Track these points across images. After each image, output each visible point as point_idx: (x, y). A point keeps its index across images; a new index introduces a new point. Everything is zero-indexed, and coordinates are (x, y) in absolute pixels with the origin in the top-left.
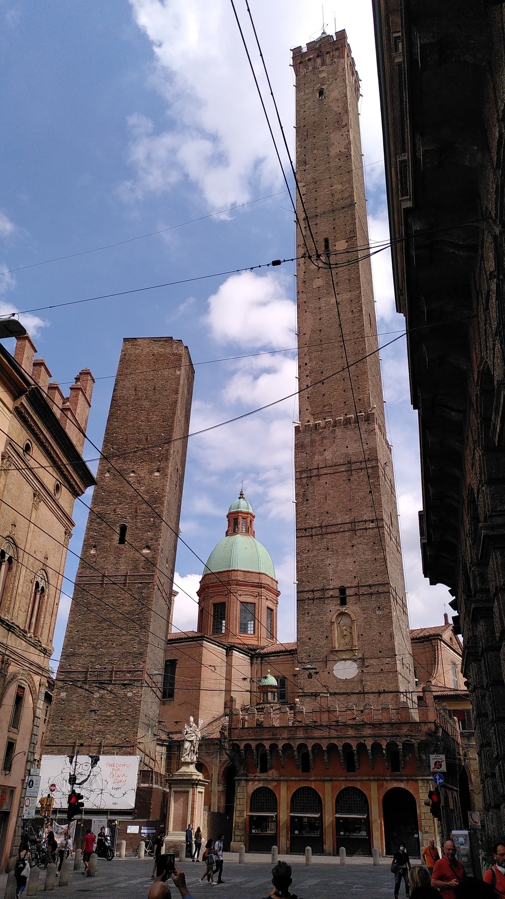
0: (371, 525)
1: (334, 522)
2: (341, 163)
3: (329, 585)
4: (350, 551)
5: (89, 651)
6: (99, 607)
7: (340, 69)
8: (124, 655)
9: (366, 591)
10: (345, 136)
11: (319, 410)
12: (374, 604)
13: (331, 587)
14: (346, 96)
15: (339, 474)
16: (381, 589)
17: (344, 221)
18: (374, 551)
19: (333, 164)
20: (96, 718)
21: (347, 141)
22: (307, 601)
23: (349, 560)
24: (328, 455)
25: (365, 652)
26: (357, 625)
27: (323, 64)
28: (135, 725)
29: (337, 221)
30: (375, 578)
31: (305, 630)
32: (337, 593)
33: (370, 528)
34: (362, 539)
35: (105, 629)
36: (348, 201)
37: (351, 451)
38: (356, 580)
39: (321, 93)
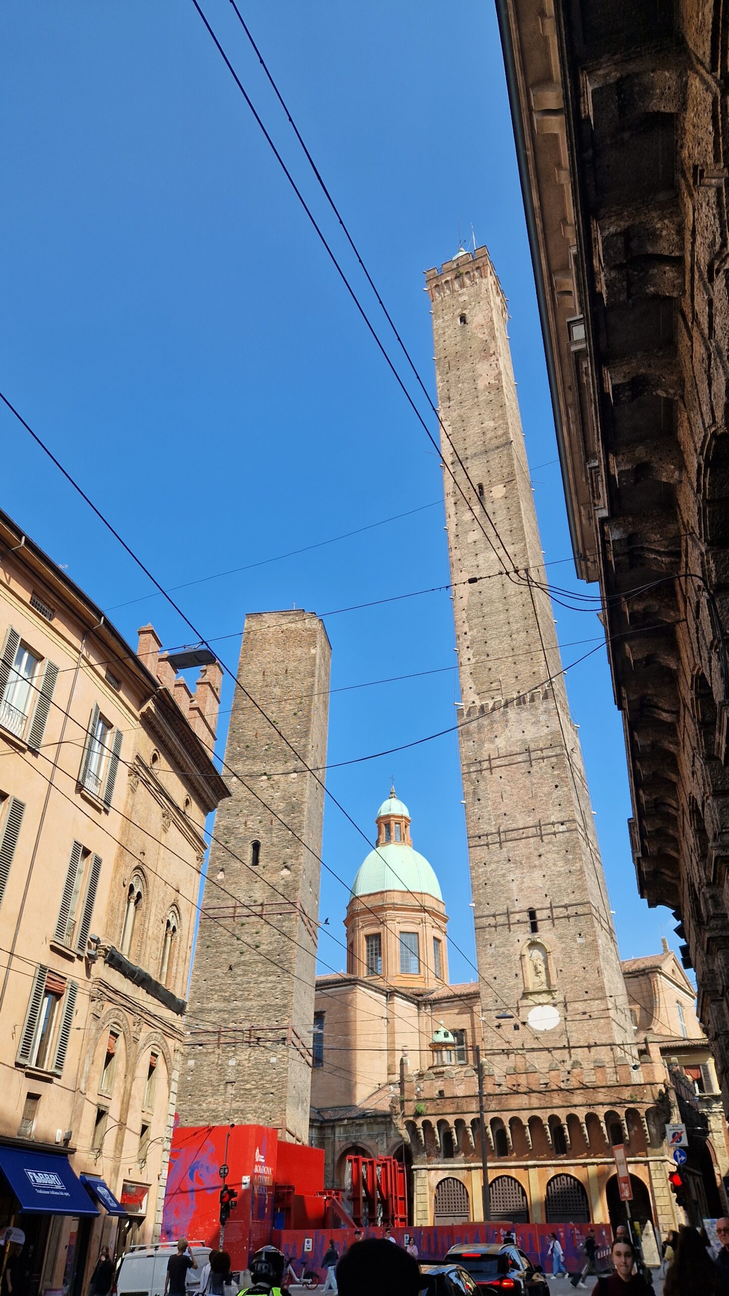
0: (562, 828)
1: (514, 826)
2: (492, 397)
3: (514, 907)
4: (537, 863)
5: (221, 1005)
6: (229, 947)
7: (483, 290)
8: (264, 1009)
9: (561, 913)
10: (494, 366)
11: (485, 688)
12: (573, 931)
13: (517, 909)
14: (491, 320)
15: (515, 766)
16: (580, 910)
17: (499, 463)
18: (567, 861)
19: (482, 398)
20: (234, 1092)
21: (497, 372)
22: (488, 929)
23: (537, 874)
24: (500, 742)
25: (567, 993)
26: (554, 958)
27: (462, 286)
28: (282, 1100)
29: (492, 463)
30: (572, 896)
31: (488, 966)
32: (525, 917)
33: (560, 832)
34: (551, 846)
35: (239, 975)
36: (502, 440)
37: (528, 736)
38: (548, 899)
39: (463, 319)
